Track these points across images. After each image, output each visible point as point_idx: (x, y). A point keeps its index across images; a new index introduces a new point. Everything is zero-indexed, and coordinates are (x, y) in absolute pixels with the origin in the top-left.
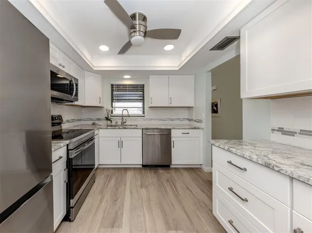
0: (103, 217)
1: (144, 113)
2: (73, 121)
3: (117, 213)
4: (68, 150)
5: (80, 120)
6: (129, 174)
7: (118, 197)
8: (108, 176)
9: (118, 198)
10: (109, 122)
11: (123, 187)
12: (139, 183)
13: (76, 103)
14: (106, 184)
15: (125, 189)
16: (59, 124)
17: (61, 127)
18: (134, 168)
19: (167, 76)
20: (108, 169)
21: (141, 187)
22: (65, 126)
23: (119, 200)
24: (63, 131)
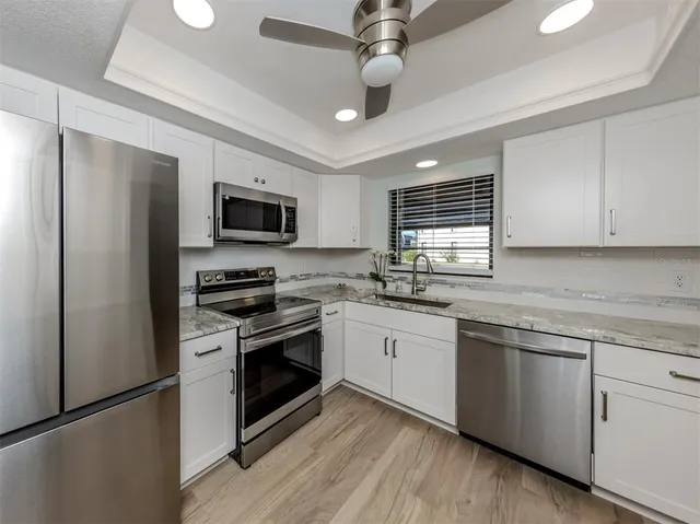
0: (287, 500)
1: (491, 267)
2: (308, 276)
3: (314, 512)
4: (239, 338)
5: (324, 275)
6: (406, 437)
7: (341, 476)
8: (352, 415)
9: (341, 480)
10: (380, 285)
11: (368, 461)
12: (418, 475)
13: (294, 245)
14: (338, 432)
15: (369, 469)
16: (272, 283)
17: (274, 289)
18: (430, 427)
19: (597, 123)
20: (364, 397)
21: (417, 493)
22: (280, 289)
23: (340, 486)
24: (277, 297)
